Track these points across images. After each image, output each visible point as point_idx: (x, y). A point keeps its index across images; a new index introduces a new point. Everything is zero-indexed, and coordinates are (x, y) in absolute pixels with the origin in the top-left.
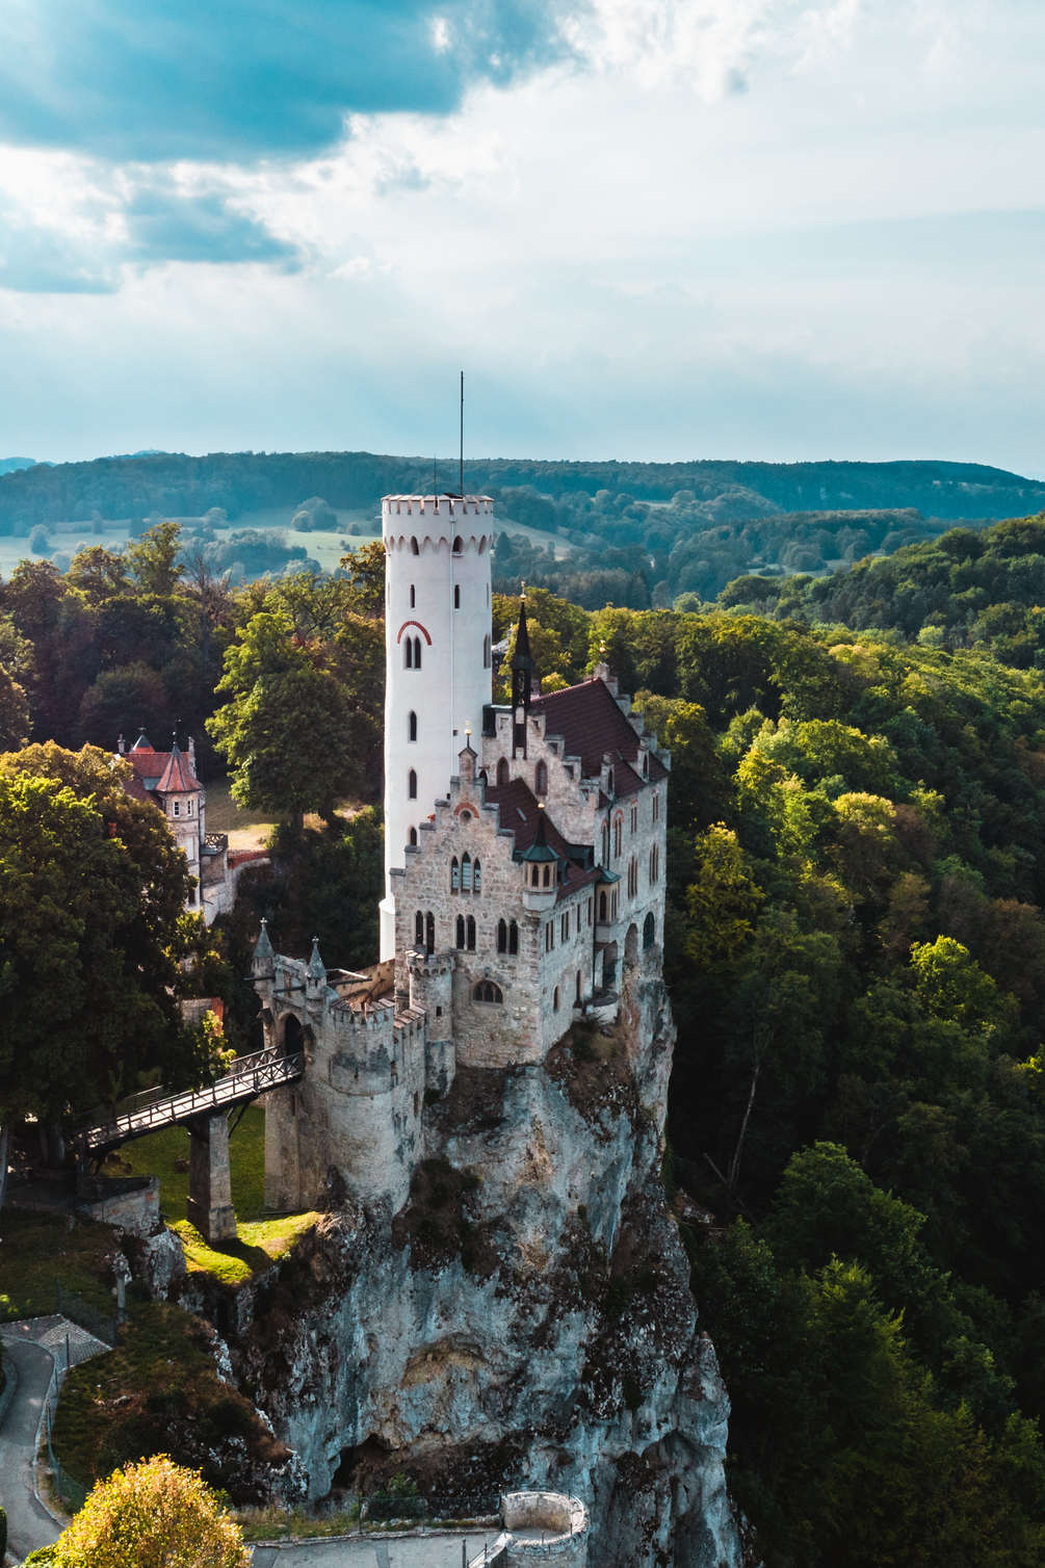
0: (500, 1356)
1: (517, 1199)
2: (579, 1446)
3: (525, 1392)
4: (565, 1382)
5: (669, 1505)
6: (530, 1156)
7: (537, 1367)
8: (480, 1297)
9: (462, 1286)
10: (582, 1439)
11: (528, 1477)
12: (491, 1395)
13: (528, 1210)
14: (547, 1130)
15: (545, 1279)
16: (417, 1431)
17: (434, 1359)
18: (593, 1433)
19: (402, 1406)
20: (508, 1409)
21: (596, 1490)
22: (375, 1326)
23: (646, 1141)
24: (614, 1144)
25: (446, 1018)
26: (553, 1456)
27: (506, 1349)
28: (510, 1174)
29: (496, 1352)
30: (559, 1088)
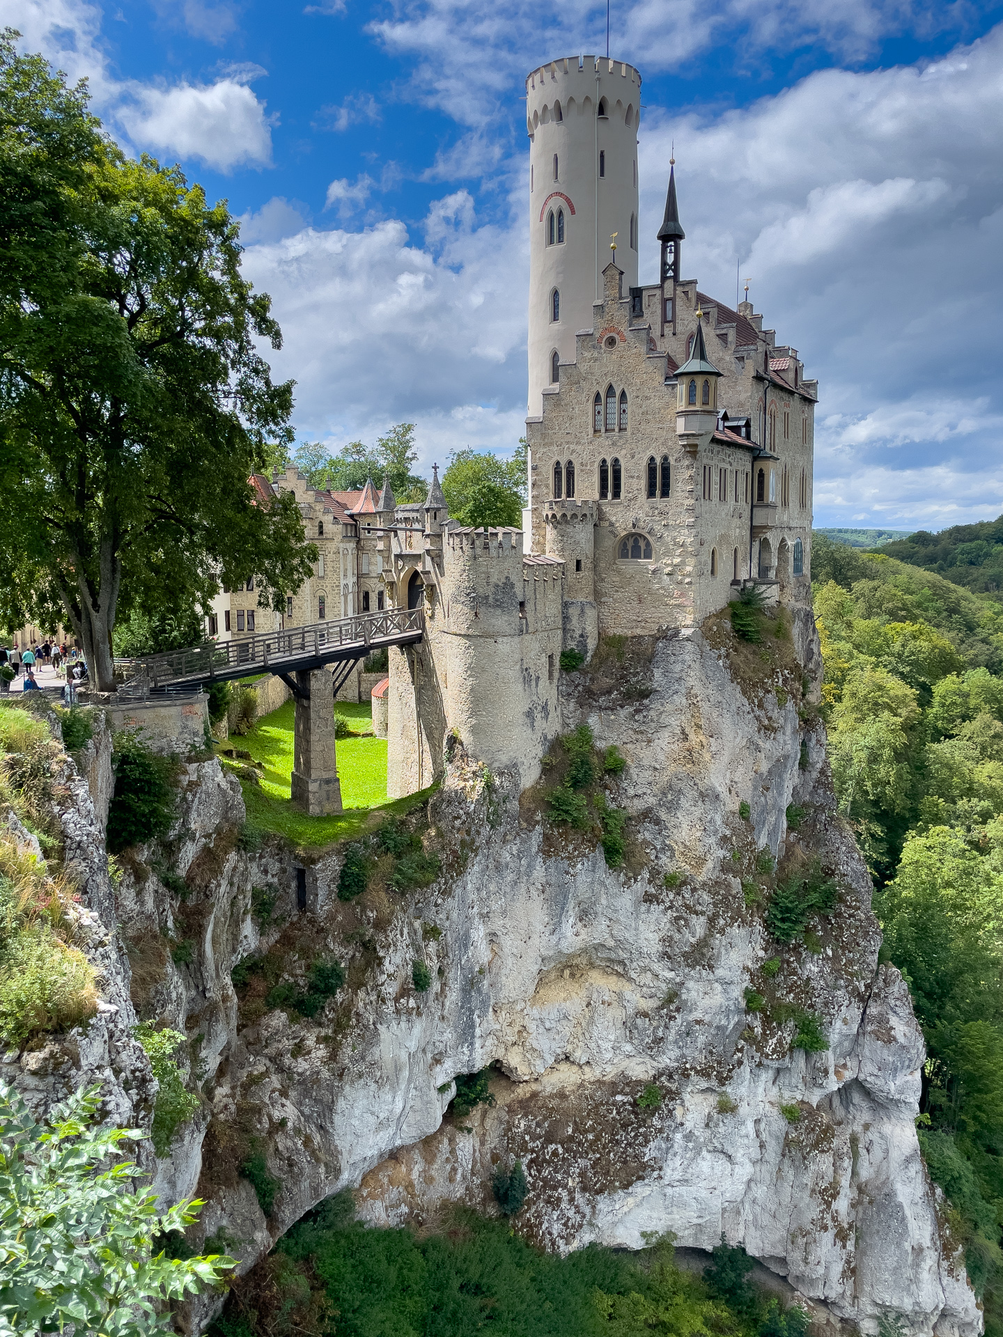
0: (649, 974)
1: (670, 788)
2: (743, 1090)
3: (679, 1021)
4: (727, 1013)
5: (850, 1170)
6: (685, 737)
7: (693, 991)
8: (626, 900)
9: (602, 883)
10: (746, 1083)
11: (682, 1124)
12: (639, 1021)
13: (683, 801)
14: (705, 707)
15: (704, 884)
16: (551, 1061)
17: (572, 975)
18: (759, 1076)
19: (532, 1027)
20: (659, 1041)
21: (762, 1146)
22: (497, 924)
23: (814, 741)
24: (780, 737)
25: (586, 573)
26: (712, 1100)
27: (657, 967)
28: (661, 757)
29: (645, 969)
30: (719, 657)
